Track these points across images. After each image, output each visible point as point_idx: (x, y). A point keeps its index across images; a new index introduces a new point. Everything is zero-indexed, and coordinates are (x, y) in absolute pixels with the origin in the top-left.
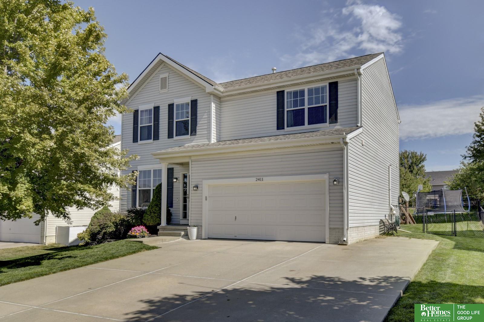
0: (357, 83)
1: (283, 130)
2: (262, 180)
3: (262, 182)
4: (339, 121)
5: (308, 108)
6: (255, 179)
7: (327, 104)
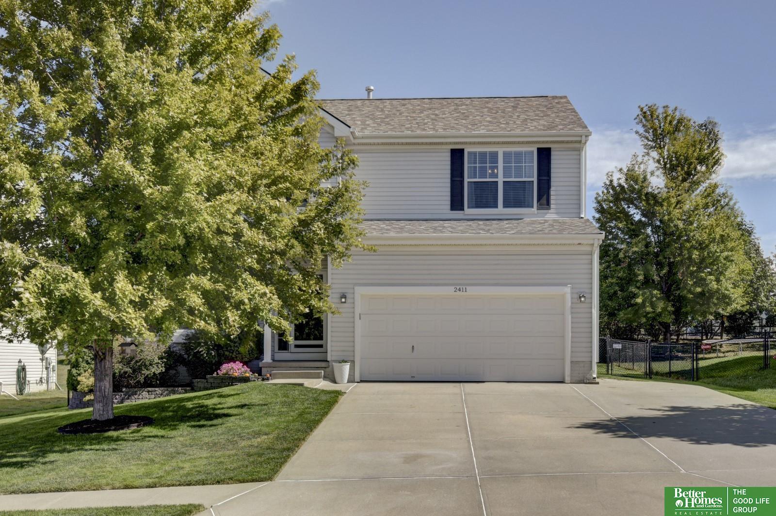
0: (580, 155)
1: (461, 212)
2: (464, 290)
3: (464, 293)
4: (552, 206)
5: (504, 182)
6: (452, 288)
7: (535, 179)
